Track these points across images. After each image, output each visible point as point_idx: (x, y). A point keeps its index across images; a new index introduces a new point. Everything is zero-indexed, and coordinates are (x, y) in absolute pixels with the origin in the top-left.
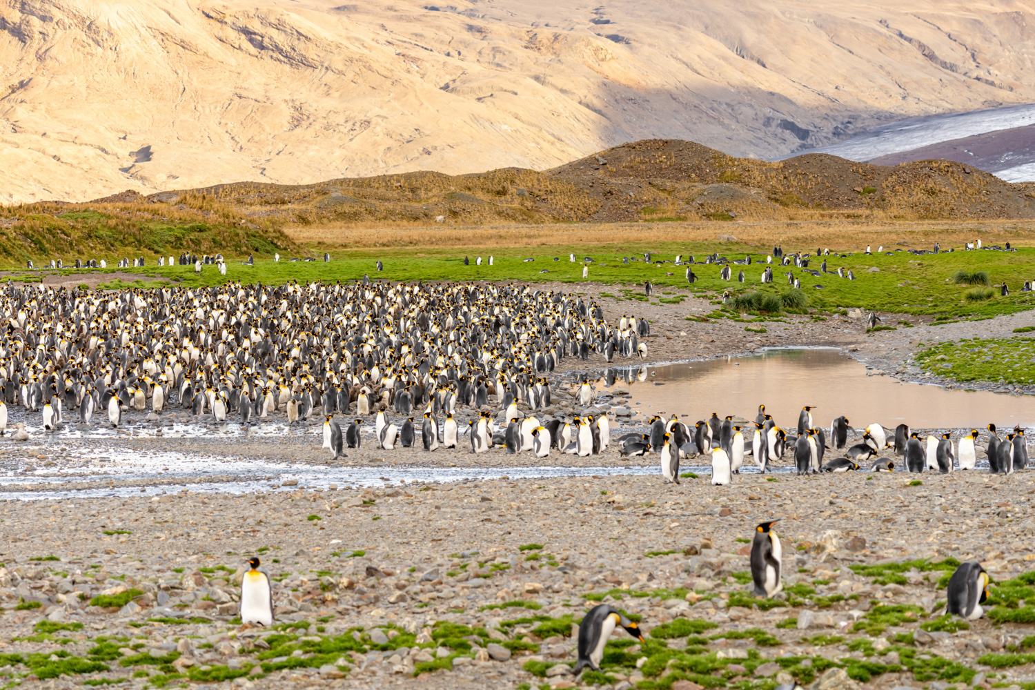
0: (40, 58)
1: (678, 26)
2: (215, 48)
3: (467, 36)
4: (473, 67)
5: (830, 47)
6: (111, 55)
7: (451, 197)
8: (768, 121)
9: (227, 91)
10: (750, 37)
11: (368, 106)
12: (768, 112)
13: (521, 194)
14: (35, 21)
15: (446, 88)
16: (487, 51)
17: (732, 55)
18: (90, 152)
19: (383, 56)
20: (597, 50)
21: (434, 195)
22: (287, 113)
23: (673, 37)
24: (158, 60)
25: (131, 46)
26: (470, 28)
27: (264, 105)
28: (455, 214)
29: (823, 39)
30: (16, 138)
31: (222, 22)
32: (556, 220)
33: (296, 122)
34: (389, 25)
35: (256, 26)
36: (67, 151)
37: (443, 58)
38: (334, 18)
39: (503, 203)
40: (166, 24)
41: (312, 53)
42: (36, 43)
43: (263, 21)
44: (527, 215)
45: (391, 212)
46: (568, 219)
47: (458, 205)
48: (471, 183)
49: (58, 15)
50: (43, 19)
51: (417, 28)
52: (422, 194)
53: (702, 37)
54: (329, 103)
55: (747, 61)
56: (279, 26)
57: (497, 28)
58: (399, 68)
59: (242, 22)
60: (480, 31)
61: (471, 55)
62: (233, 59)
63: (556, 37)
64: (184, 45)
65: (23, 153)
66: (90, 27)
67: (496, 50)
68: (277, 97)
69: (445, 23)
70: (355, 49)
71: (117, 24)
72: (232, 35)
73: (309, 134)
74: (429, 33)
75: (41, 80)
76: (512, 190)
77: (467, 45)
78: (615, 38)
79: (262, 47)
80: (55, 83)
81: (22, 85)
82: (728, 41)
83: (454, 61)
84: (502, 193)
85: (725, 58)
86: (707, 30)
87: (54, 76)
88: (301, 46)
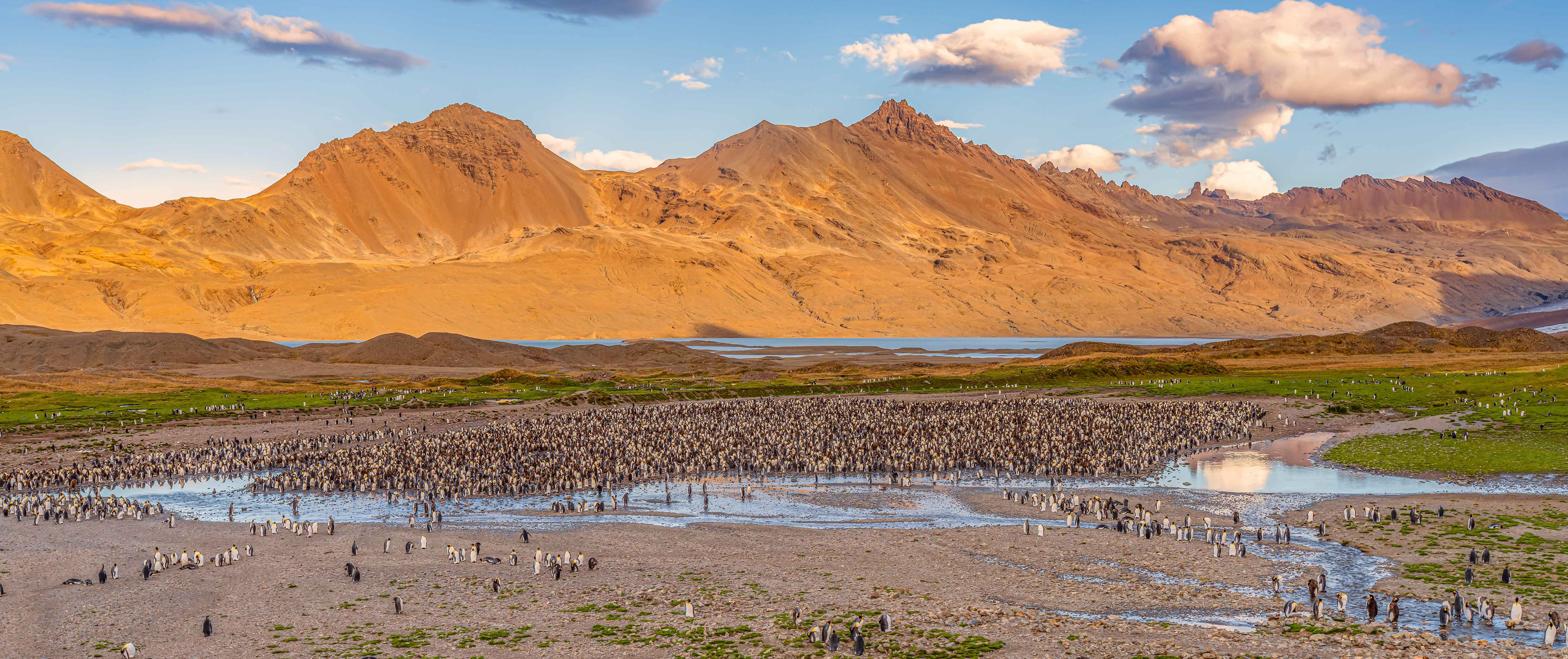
0: (1237, 274)
1: (1492, 257)
2: (1305, 269)
3: (1405, 262)
4: (1406, 274)
5: (1558, 263)
6: (1264, 272)
7: (1319, 345)
8: (1530, 293)
9: (1309, 284)
10: (1524, 260)
11: (1365, 290)
12: (1531, 289)
13: (1347, 343)
14: (1235, 260)
15: (1395, 282)
16: (1413, 268)
17: (1516, 267)
18: (1255, 308)
19: (1370, 270)
20: (1458, 267)
21: (1311, 344)
22: (1332, 292)
23: (1490, 261)
24: (1282, 273)
25: (1271, 269)
26: (1406, 259)
27: (1323, 290)
28: (1319, 351)
29: (1555, 261)
30: (1227, 303)
31: (1307, 259)
32: (1360, 353)
33: (1335, 296)
34: (1373, 259)
35: (1321, 260)
36: (1246, 307)
37: (1394, 271)
38: (1352, 256)
39: (1339, 347)
40: (1285, 260)
41: (1342, 270)
42: (1236, 268)
43: (1323, 258)
44: (1349, 352)
45: (1293, 351)
46: (1365, 353)
47: (1321, 348)
48: (1328, 339)
49: (1244, 258)
50: (1238, 260)
51: (1384, 260)
52: (1308, 343)
53: (1503, 261)
54: (1348, 288)
55: (1522, 270)
56: (1330, 260)
57: (1417, 259)
58: (1377, 275)
59: (1315, 259)
60: (1410, 260)
61: (1406, 270)
62: (1311, 273)
63: (1441, 262)
64: (1292, 268)
65: (1229, 308)
66: (1256, 262)
67: (1416, 268)
68: (1327, 286)
69: (1396, 258)
70: (1359, 269)
71: (1266, 261)
72: (1311, 264)
73: (1341, 300)
74: (1389, 261)
75: (1238, 282)
76: (1344, 341)
77: (1404, 266)
78: (1466, 262)
79: (1323, 268)
80: (1242, 283)
81: (1230, 284)
82: (1514, 262)
83: (1399, 272)
84: (1340, 343)
85: (1512, 269)
86: (1505, 258)
87: (1242, 280)
88: (1338, 267)
